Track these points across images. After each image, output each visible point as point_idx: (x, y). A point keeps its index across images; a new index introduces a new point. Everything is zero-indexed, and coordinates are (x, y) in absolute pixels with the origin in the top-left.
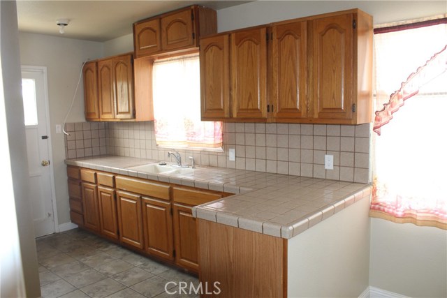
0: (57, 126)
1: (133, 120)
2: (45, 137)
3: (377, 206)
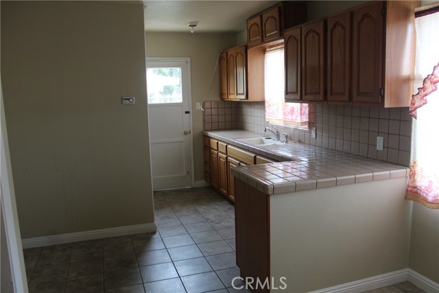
0: (197, 104)
1: (246, 101)
2: (187, 112)
3: (415, 190)
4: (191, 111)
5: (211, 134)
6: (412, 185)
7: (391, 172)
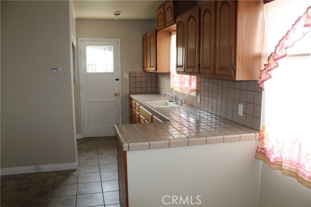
0: (125, 73)
2: (117, 80)
3: (263, 151)
4: (120, 79)
5: (133, 96)
6: (261, 146)
7: (241, 135)
